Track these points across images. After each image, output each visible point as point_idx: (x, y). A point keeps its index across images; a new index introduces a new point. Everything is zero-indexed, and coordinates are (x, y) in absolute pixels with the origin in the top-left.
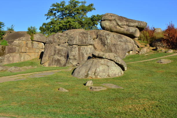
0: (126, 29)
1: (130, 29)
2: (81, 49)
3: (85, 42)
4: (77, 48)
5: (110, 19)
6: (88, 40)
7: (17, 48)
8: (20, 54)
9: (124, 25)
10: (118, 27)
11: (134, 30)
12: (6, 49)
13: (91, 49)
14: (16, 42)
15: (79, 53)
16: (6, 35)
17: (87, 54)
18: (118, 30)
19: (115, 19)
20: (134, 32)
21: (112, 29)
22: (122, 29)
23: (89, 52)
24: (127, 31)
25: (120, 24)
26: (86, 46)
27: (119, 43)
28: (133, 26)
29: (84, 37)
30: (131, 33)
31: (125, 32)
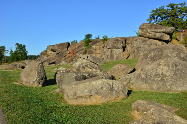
0: (153, 35)
1: (157, 35)
2: (113, 51)
3: (116, 47)
4: (110, 51)
5: (142, 28)
6: (118, 45)
7: (94, 51)
8: (96, 55)
9: (153, 32)
10: (147, 33)
11: (160, 35)
12: (88, 52)
13: (119, 51)
14: (94, 46)
15: (111, 54)
16: (91, 42)
17: (116, 55)
18: (147, 36)
19: (146, 28)
20: (160, 36)
21: (144, 35)
22: (150, 35)
23: (118, 53)
24: (154, 36)
25: (149, 31)
26: (116, 49)
27: (142, 46)
28: (160, 32)
29: (116, 43)
30: (158, 37)
31: (153, 37)
